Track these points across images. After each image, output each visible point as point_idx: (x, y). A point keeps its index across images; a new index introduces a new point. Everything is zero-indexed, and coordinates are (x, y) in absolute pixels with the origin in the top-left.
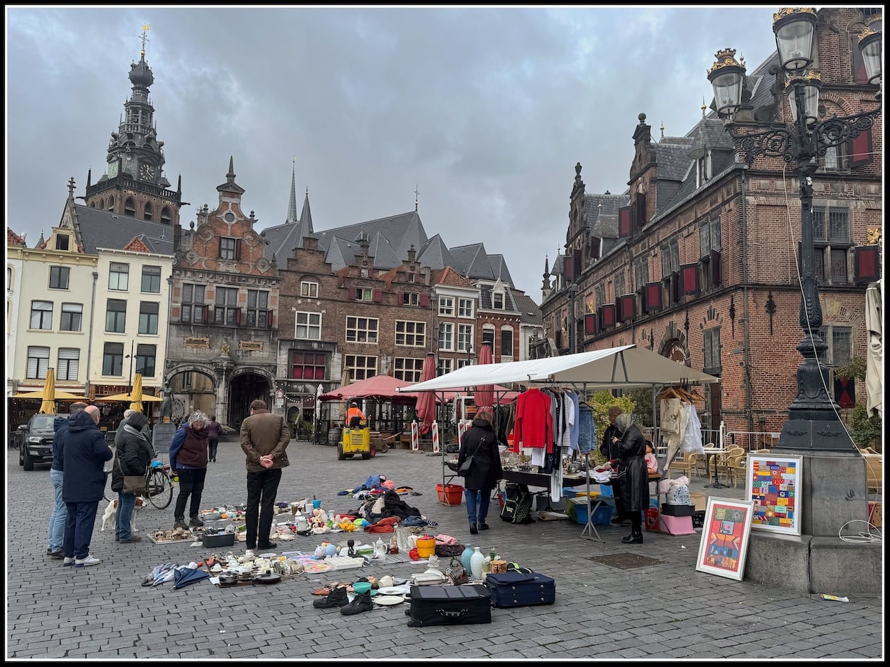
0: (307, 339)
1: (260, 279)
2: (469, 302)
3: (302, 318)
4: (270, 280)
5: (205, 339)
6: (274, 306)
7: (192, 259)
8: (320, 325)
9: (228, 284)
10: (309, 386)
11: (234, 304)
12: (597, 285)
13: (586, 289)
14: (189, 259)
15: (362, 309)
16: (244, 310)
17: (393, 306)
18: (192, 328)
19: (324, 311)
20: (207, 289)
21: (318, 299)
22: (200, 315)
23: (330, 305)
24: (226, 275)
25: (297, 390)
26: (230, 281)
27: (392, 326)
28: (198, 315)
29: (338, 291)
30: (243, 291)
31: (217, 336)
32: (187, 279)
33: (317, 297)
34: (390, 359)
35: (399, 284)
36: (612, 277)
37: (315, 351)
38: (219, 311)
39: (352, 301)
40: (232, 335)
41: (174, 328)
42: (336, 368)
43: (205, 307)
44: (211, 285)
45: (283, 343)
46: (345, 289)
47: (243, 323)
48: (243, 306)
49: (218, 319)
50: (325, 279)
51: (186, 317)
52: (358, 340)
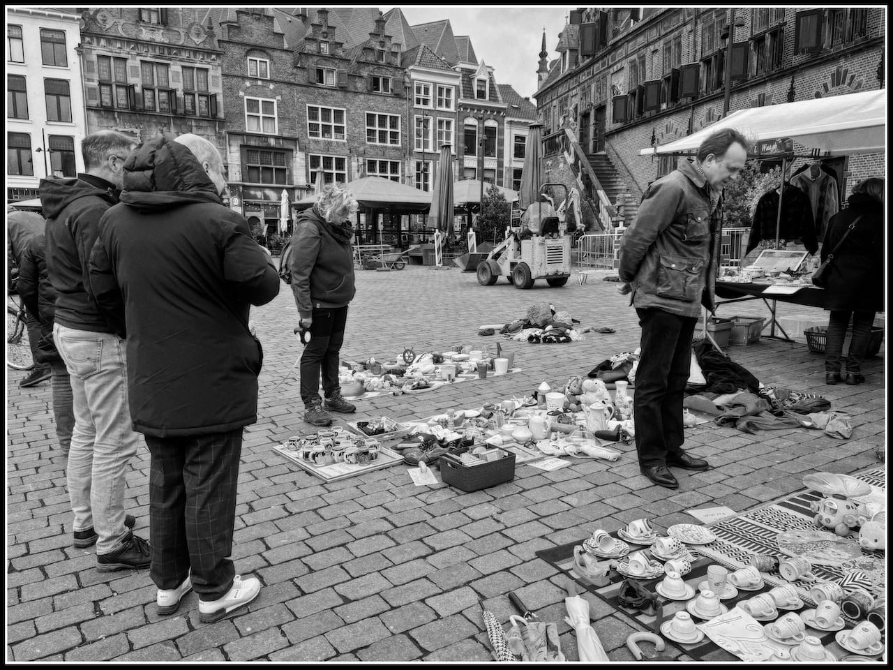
0: (262, 132)
1: (196, 51)
2: (448, 91)
3: (253, 105)
4: (208, 53)
5: (136, 131)
6: (216, 89)
7: (104, 21)
8: (276, 116)
9: (155, 57)
10: (269, 193)
11: (165, 84)
12: (632, 58)
13: (613, 65)
14: (101, 22)
15: (324, 96)
16: (180, 94)
17: (362, 93)
18: (116, 116)
19: (279, 98)
20: (129, 63)
21: (271, 81)
22: (124, 98)
23: (286, 90)
24: (150, 44)
25: (255, 197)
26: (158, 54)
27: (361, 120)
28: (121, 98)
29: (295, 71)
30: (176, 67)
31: (150, 126)
32: (100, 48)
33: (269, 78)
34: (361, 160)
35: (367, 64)
36: (660, 45)
37: (273, 148)
38: (148, 94)
39: (311, 85)
40: (168, 125)
41: (92, 114)
42: (299, 170)
43: (130, 88)
44: (134, 58)
45: (234, 137)
46: (303, 68)
47: (181, 111)
48: (178, 86)
49: (148, 104)
50: (276, 54)
51: (107, 101)
52: (323, 136)
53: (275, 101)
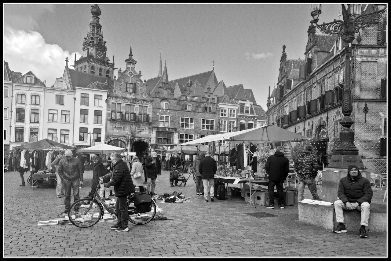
0: (164, 127)
1: (144, 101)
2: (234, 111)
3: (162, 117)
4: (148, 101)
5: (121, 126)
6: (150, 113)
7: (115, 92)
8: (169, 121)
9: (130, 103)
10: (164, 147)
11: (133, 112)
12: (290, 102)
13: (285, 104)
14: (114, 92)
15: (187, 114)
16: (137, 114)
17: (200, 113)
18: (116, 122)
19: (171, 115)
20: (122, 105)
22: (119, 116)
23: (173, 112)
24: (129, 99)
25: (160, 149)
27: (200, 121)
29: (177, 106)
30: (137, 106)
31: (126, 125)
32: (113, 100)
33: (168, 109)
34: (199, 135)
35: (203, 103)
36: (296, 98)
37: (167, 132)
38: (127, 115)
39: (182, 110)
40: (132, 125)
41: (108, 121)
42: (176, 139)
43: (121, 113)
44: (123, 104)
45: (154, 128)
46: (180, 105)
47: (137, 120)
48: (137, 112)
49: (127, 118)
50: (171, 101)
51: (113, 117)
52: (186, 127)
53: (169, 116)
